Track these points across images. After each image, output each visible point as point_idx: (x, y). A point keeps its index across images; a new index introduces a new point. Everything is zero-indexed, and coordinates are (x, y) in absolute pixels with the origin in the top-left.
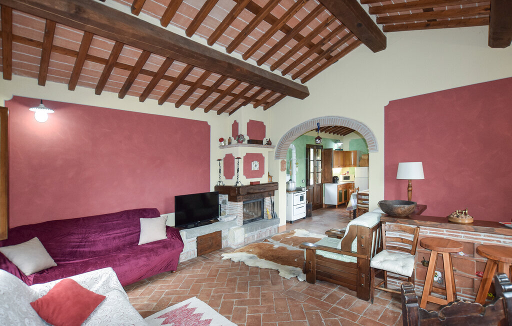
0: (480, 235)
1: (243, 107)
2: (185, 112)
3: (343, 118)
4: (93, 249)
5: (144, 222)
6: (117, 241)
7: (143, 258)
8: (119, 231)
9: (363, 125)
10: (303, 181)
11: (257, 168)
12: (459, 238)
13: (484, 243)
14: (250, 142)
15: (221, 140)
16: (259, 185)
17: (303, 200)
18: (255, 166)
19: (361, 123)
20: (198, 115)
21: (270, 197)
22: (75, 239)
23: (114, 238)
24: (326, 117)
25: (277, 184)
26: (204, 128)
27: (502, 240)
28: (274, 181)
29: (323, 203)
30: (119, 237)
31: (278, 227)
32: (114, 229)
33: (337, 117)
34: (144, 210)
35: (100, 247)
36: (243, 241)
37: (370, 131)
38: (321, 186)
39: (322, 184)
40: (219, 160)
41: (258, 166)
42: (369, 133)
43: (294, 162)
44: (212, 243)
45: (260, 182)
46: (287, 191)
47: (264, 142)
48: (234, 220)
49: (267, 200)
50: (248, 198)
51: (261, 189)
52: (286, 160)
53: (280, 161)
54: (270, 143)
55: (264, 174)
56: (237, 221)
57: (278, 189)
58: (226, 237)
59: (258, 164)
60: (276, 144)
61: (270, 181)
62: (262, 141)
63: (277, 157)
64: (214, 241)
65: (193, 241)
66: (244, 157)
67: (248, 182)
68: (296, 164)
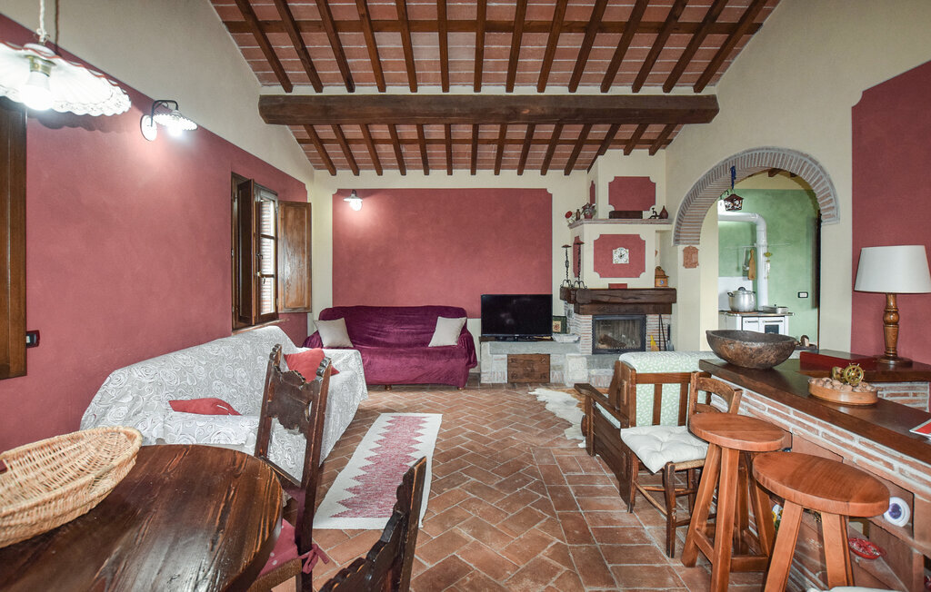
0: (852, 438)
1: (599, 157)
2: (509, 179)
3: (773, 149)
4: (386, 340)
5: (441, 320)
6: (410, 337)
7: (415, 359)
8: (413, 327)
9: (811, 159)
10: (803, 295)
11: (625, 260)
12: (812, 435)
13: (858, 460)
14: (613, 215)
15: (569, 215)
16: (626, 289)
18: (621, 256)
19: (806, 156)
20: (531, 179)
21: (658, 316)
22: (373, 326)
23: (408, 333)
24: (744, 153)
25: (672, 292)
26: (542, 200)
27: (896, 464)
28: (671, 286)
30: (413, 333)
32: (408, 323)
33: (763, 149)
34: (447, 308)
35: (392, 340)
36: (586, 380)
37: (825, 173)
40: (566, 246)
41: (627, 257)
42: (821, 177)
43: (762, 251)
44: (533, 371)
45: (626, 285)
46: (721, 312)
47: (646, 214)
48: (576, 342)
49: (652, 321)
50: (603, 310)
51: (630, 298)
52: (697, 247)
53: (681, 247)
54: (664, 214)
55: (644, 271)
56: (579, 346)
57: (675, 302)
58: (560, 368)
59: (625, 252)
60: (674, 215)
61: (660, 284)
62: (641, 212)
63: (677, 241)
64: (536, 368)
65: (502, 359)
66: (595, 241)
67: (604, 283)
68: (767, 255)
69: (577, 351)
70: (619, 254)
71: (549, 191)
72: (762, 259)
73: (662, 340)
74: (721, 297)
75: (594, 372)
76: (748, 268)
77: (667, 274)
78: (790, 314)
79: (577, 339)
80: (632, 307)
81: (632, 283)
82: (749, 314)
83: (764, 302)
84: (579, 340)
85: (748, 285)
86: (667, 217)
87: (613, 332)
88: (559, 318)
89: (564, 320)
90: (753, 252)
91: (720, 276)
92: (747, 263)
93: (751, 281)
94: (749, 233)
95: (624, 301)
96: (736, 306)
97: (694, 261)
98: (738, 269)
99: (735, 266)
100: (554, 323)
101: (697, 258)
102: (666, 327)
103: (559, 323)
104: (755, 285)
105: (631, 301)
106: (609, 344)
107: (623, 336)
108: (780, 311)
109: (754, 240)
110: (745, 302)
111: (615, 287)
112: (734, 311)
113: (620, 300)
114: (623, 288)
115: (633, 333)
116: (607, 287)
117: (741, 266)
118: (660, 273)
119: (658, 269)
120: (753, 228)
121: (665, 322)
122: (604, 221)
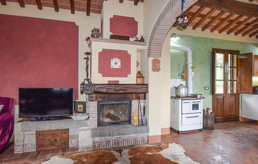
10: (206, 88)
11: (118, 66)
14: (112, 37)
15: (88, 39)
17: (197, 109)
18: (116, 63)
21: (138, 101)
25: (146, 86)
28: (145, 83)
29: (240, 115)
31: (148, 136)
36: (91, 145)
38: (236, 96)
39: (238, 94)
40: (86, 59)
41: (119, 64)
43: (190, 65)
44: (56, 140)
45: (118, 81)
46: (172, 97)
47: (132, 39)
48: (87, 119)
49: (135, 103)
50: (104, 98)
51: (120, 90)
52: (160, 59)
53: (151, 59)
54: (142, 40)
55: (130, 73)
56: (88, 122)
57: (148, 92)
58: (77, 137)
59: (118, 61)
60: (147, 41)
61: (140, 81)
62: (129, 37)
63: (149, 55)
64: (58, 139)
65: (32, 134)
66: (99, 53)
67: (105, 80)
68: (193, 68)
69: (87, 125)
70: (115, 62)
71: (77, 24)
72: (190, 70)
73: (140, 115)
74: (171, 89)
75: (97, 139)
76: (184, 74)
77: (143, 76)
78: (204, 98)
79: (87, 117)
80: (123, 95)
81: (122, 80)
82: (185, 99)
83: (191, 92)
84: (89, 118)
85: (184, 83)
86: (143, 41)
87: (115, 111)
88: (80, 103)
89: (84, 104)
90: (186, 66)
91: (171, 78)
92: (183, 72)
93: (185, 81)
94: (184, 57)
95: (117, 92)
96: (179, 94)
97: (158, 67)
98: (179, 75)
99: (177, 73)
100: (79, 106)
101: (160, 66)
102: (142, 108)
103: (82, 106)
104: (187, 83)
105: (121, 92)
106: (111, 118)
107: (121, 113)
108: (199, 96)
109: (186, 61)
110: (183, 92)
111: (112, 83)
112: (178, 97)
113: (113, 91)
114: (116, 84)
115: (125, 111)
116: (107, 83)
117: (180, 74)
118: (140, 75)
119: (139, 72)
120: (186, 54)
121: (142, 104)
122: (106, 40)
